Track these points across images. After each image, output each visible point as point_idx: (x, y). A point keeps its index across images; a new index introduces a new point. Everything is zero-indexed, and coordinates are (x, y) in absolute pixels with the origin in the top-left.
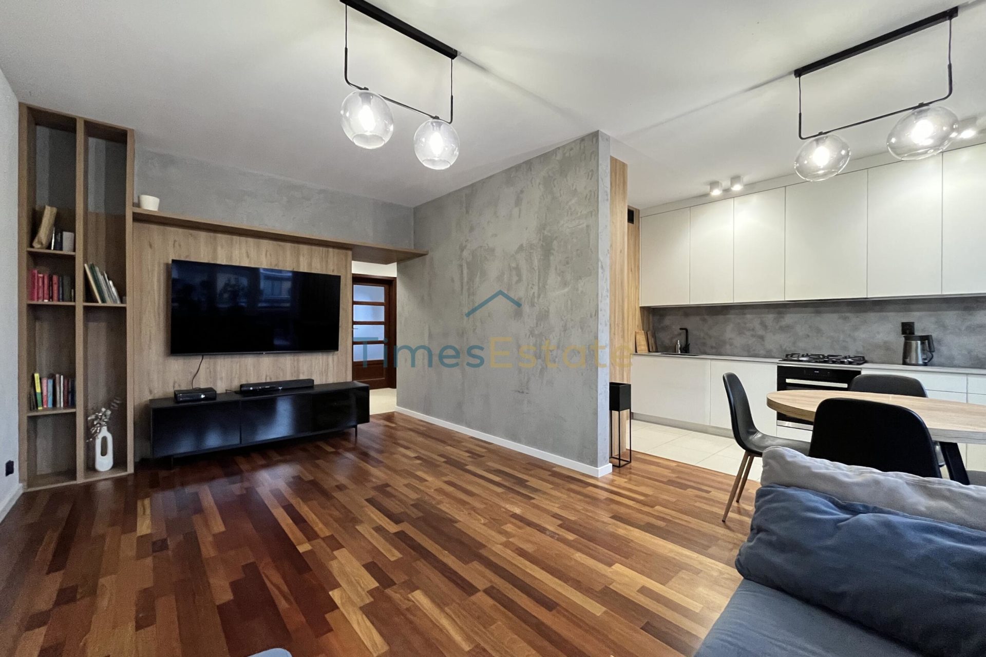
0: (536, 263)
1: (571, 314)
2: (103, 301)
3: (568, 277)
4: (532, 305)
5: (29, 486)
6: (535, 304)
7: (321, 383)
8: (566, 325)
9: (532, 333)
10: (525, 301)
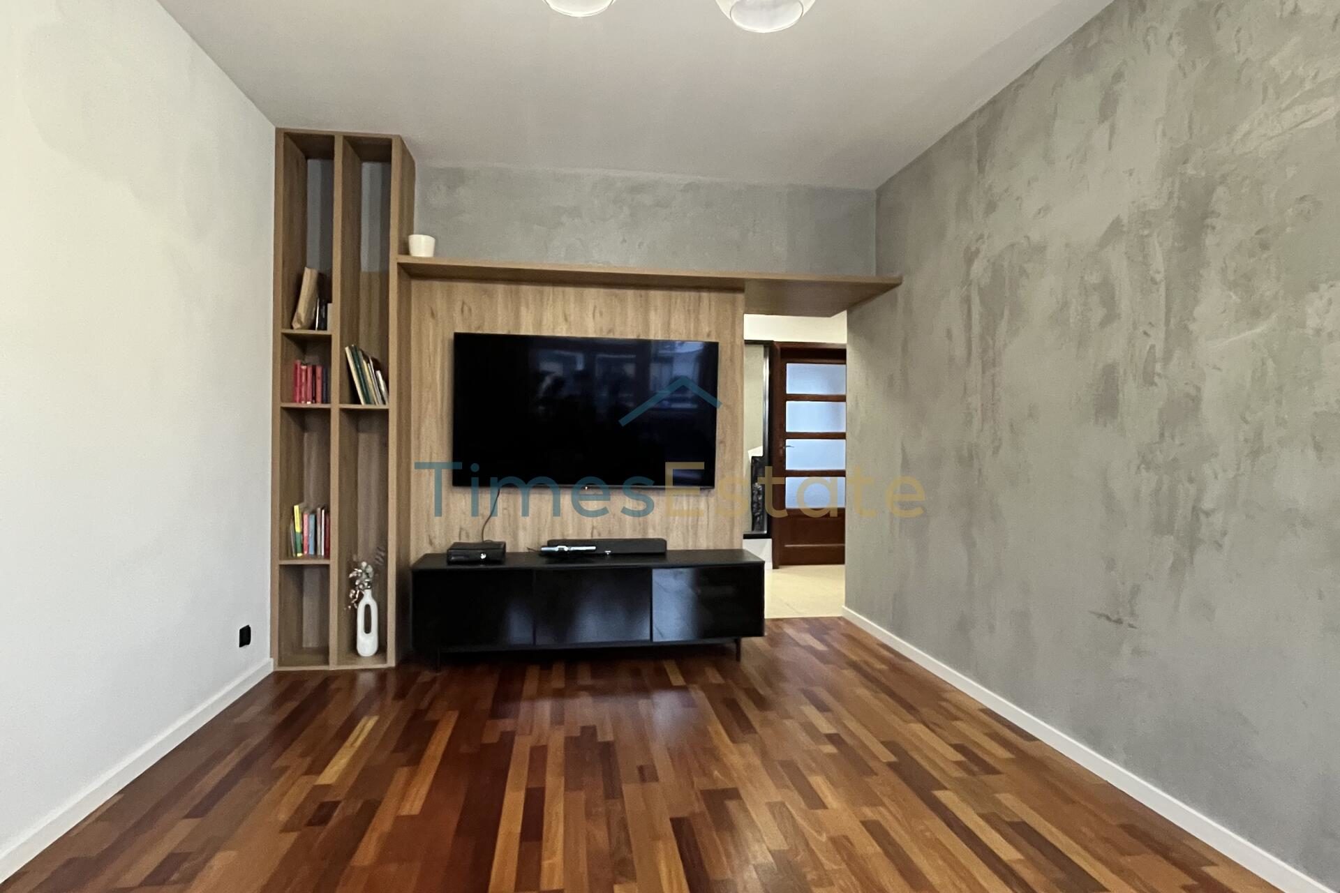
0: (1158, 263)
1: (1279, 403)
2: (368, 401)
3: (1267, 288)
4: (1148, 379)
5: (281, 662)
6: (1156, 379)
7: (686, 549)
8: (1259, 435)
9: (1146, 462)
10: (1125, 373)
